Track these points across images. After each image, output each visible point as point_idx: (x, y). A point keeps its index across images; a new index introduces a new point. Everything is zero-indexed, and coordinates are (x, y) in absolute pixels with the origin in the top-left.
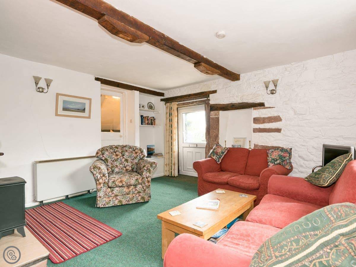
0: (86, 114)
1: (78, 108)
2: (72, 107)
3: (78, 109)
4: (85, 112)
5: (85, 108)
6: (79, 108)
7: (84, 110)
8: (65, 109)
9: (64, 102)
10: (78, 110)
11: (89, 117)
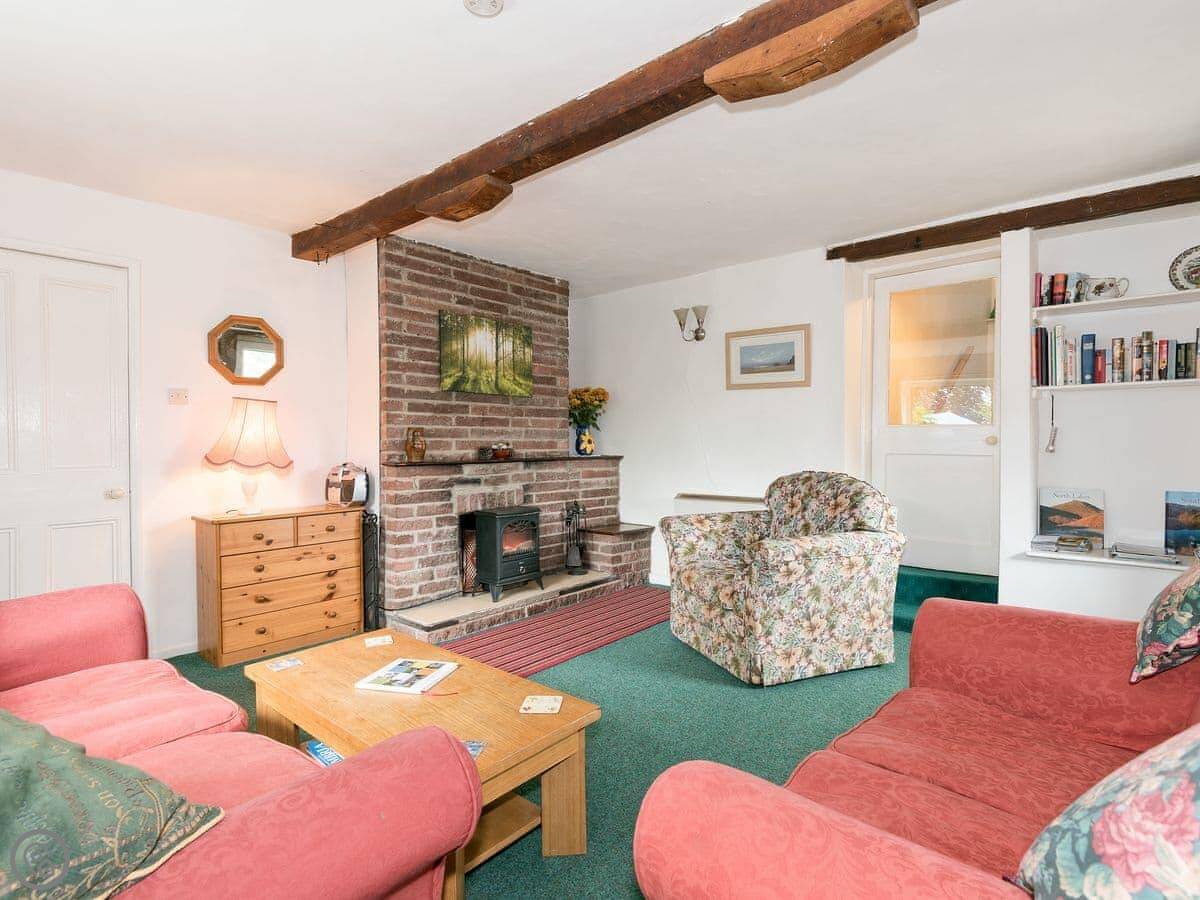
0: (797, 374)
1: (774, 362)
2: (760, 361)
3: (777, 364)
4: (793, 369)
5: (793, 357)
6: (777, 360)
7: (792, 362)
8: (746, 370)
9: (744, 351)
10: (777, 367)
11: (806, 383)
